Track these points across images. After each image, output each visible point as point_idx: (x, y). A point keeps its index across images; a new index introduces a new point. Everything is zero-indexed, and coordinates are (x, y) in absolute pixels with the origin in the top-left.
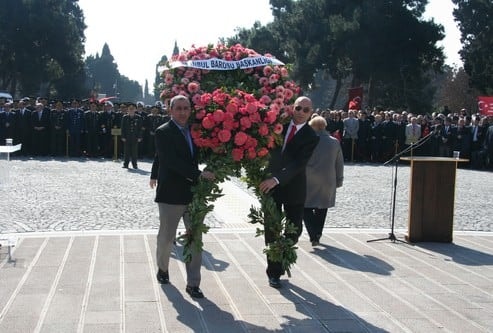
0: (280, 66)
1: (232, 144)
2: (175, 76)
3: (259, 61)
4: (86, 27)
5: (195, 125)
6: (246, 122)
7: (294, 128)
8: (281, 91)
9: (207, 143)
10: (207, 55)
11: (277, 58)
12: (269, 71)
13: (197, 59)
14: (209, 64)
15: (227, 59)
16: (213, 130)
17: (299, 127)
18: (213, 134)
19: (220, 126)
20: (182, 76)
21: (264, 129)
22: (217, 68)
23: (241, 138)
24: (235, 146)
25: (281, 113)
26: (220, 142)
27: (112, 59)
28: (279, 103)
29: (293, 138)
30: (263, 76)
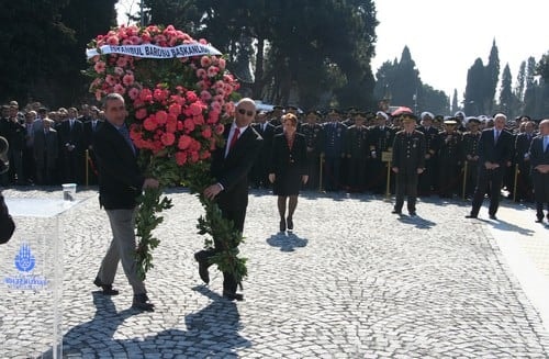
0: (218, 56)
1: (175, 148)
2: (108, 64)
3: (195, 49)
4: (377, 23)
5: (134, 126)
6: (190, 125)
7: (237, 131)
8: (221, 86)
9: (148, 145)
10: (139, 39)
11: (213, 45)
12: (206, 62)
13: (129, 43)
14: (143, 51)
15: (161, 44)
16: (155, 133)
17: (242, 130)
18: (155, 137)
19: (164, 128)
20: (115, 65)
21: (207, 132)
22: (152, 56)
23: (185, 141)
24: (178, 150)
25: (223, 112)
26: (162, 145)
27: (413, 64)
28: (219, 101)
29: (236, 142)
30: (201, 67)
